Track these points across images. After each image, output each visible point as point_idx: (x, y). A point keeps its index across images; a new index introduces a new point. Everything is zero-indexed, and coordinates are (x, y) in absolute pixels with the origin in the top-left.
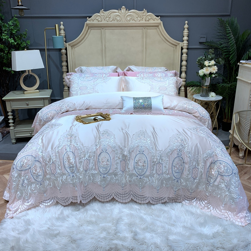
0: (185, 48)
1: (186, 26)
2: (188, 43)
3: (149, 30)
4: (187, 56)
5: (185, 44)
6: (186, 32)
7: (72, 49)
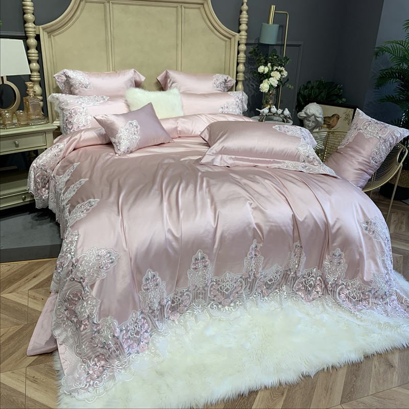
0: (243, 43)
1: (245, 7)
2: (247, 36)
3: (187, 11)
4: (245, 56)
5: (243, 37)
6: (244, 17)
7: (49, 37)
